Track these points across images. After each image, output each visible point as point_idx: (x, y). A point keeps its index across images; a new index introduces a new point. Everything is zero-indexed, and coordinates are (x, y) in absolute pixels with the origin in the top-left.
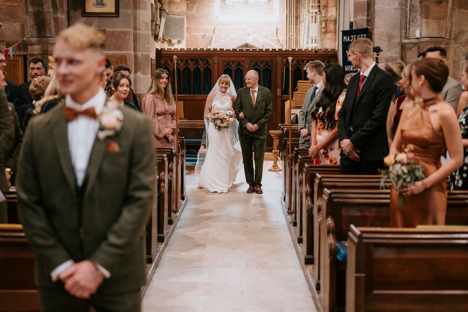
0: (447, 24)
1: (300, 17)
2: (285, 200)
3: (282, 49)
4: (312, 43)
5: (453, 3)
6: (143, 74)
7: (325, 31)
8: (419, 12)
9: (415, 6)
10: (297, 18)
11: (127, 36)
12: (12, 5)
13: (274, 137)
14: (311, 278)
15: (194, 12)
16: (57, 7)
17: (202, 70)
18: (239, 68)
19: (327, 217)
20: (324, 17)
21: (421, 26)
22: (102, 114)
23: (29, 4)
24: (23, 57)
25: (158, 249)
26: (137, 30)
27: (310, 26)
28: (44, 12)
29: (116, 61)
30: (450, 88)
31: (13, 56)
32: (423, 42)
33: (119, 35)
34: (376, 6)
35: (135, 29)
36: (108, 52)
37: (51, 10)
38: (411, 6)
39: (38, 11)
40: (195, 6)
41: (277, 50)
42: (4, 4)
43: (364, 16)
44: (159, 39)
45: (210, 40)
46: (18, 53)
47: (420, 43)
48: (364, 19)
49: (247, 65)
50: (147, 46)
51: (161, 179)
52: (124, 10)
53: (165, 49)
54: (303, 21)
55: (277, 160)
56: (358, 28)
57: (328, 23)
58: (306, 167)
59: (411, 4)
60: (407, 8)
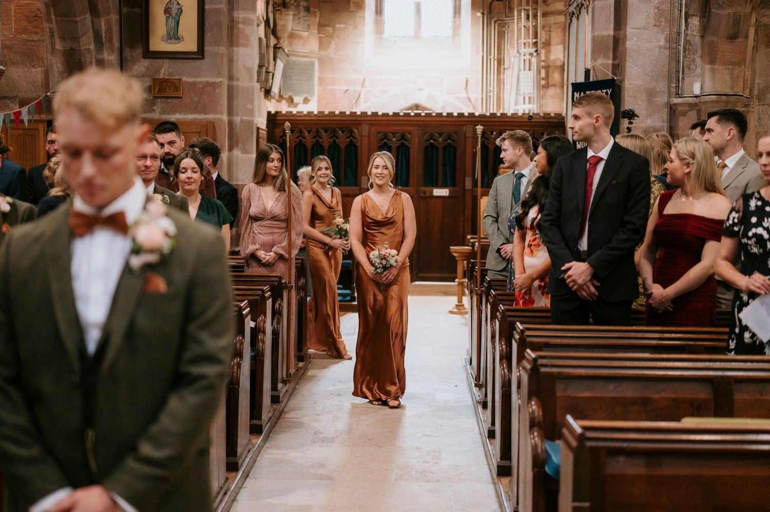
0: (747, 73)
1: (504, 61)
2: (471, 363)
3: (474, 113)
4: (524, 103)
5: (756, 38)
6: (242, 153)
7: (544, 85)
8: (699, 53)
9: (692, 43)
10: (500, 62)
11: (217, 91)
12: (30, 39)
13: (458, 257)
14: (507, 501)
15: (330, 51)
16: (102, 42)
17: (342, 146)
18: (403, 144)
19: (529, 399)
20: (543, 61)
21: (702, 75)
22: (137, 223)
23: (56, 37)
24: (46, 124)
25: (251, 446)
26: (233, 80)
27: (522, 76)
28: (81, 50)
29: (197, 131)
30: (751, 179)
31: (29, 121)
32: (706, 102)
33: (203, 88)
34: (627, 42)
35: (231, 78)
36: (186, 116)
37: (92, 47)
38: (687, 42)
39: (72, 49)
40: (333, 42)
41: (466, 114)
42: (17, 38)
43: (608, 58)
44: (271, 96)
45: (356, 97)
46: (36, 117)
47: (700, 104)
48: (608, 64)
49: (416, 139)
50: (250, 107)
51: (259, 328)
52: (212, 47)
53: (281, 112)
54: (509, 67)
55: (463, 294)
56: (597, 79)
57: (551, 70)
58: (501, 311)
59: (685, 39)
60: (680, 45)
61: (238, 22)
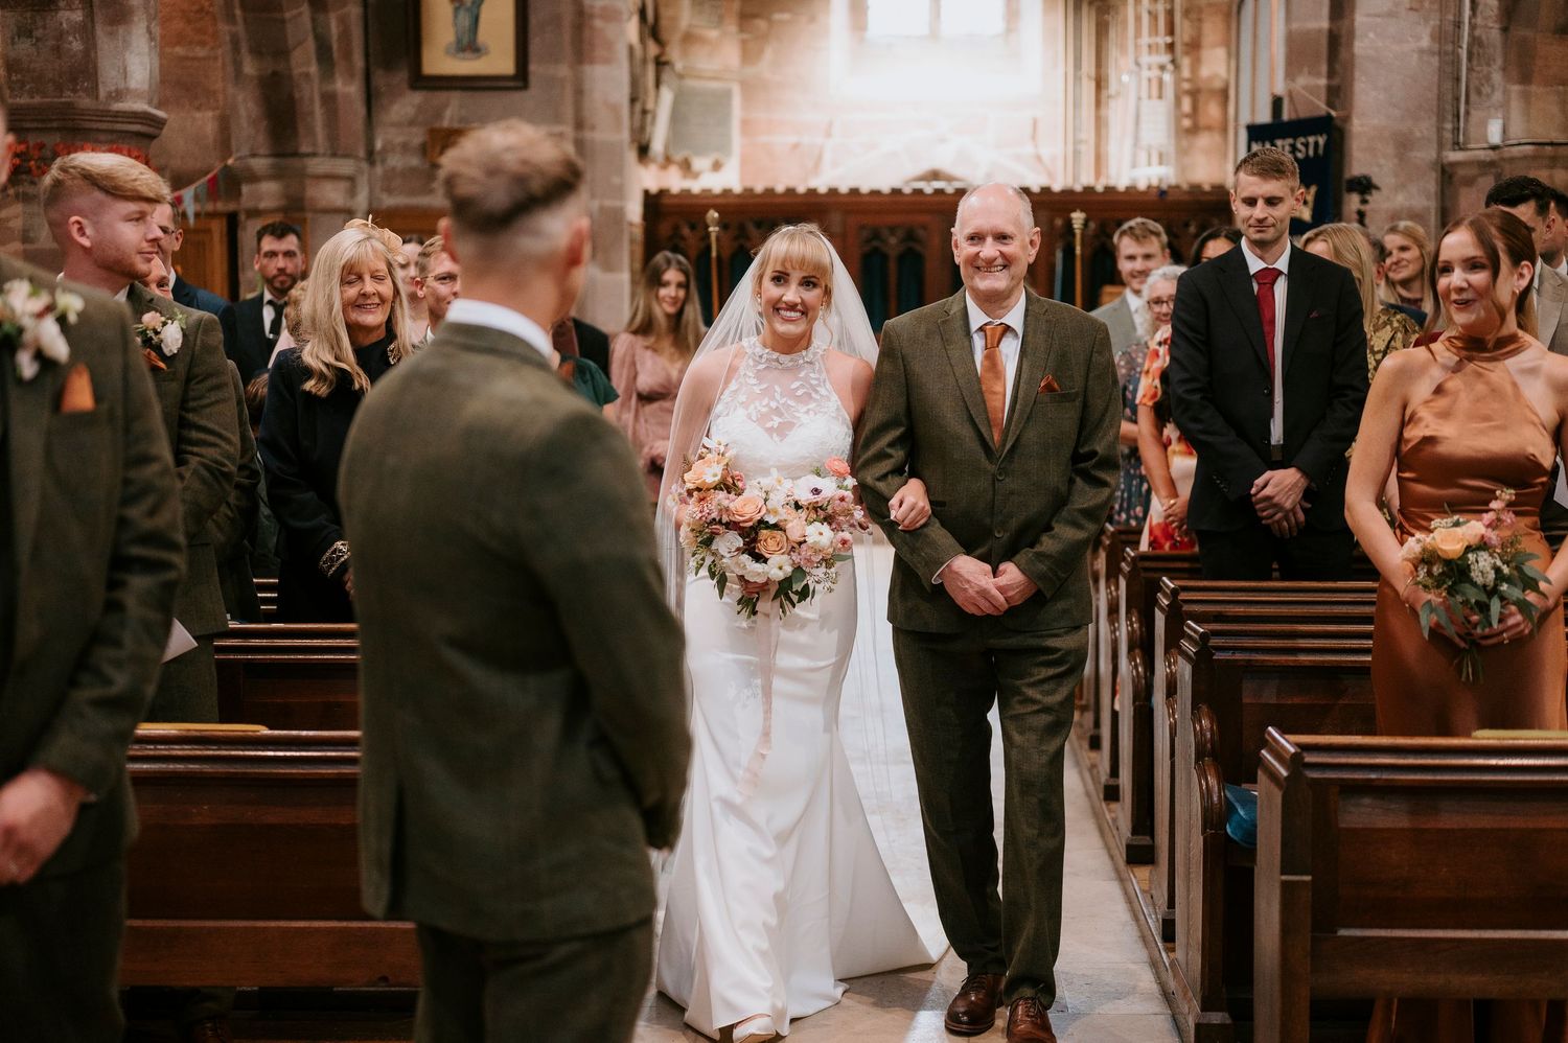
1: (1108, 81)
3: (1051, 186)
4: (1149, 164)
6: (604, 271)
7: (1190, 128)
8: (1499, 62)
9: (1485, 42)
10: (1100, 83)
12: (191, 55)
14: (1147, 905)
15: (764, 67)
16: (332, 59)
18: (910, 248)
20: (1188, 80)
21: (1505, 106)
23: (244, 50)
24: (225, 219)
26: (584, 129)
27: (1144, 111)
28: (292, 75)
31: (197, 215)
32: (1512, 159)
34: (1356, 43)
35: (579, 125)
37: (313, 69)
38: (1474, 41)
39: (275, 74)
40: (767, 48)
41: (1034, 188)
43: (1318, 75)
44: (650, 158)
45: (815, 157)
46: (210, 207)
47: (1501, 163)
48: (1318, 87)
50: (616, 180)
52: (542, 66)
53: (671, 190)
54: (1119, 93)
56: (1297, 115)
57: (1202, 98)
58: (1129, 559)
59: (1471, 35)
60: (1461, 47)
61: (592, 16)
